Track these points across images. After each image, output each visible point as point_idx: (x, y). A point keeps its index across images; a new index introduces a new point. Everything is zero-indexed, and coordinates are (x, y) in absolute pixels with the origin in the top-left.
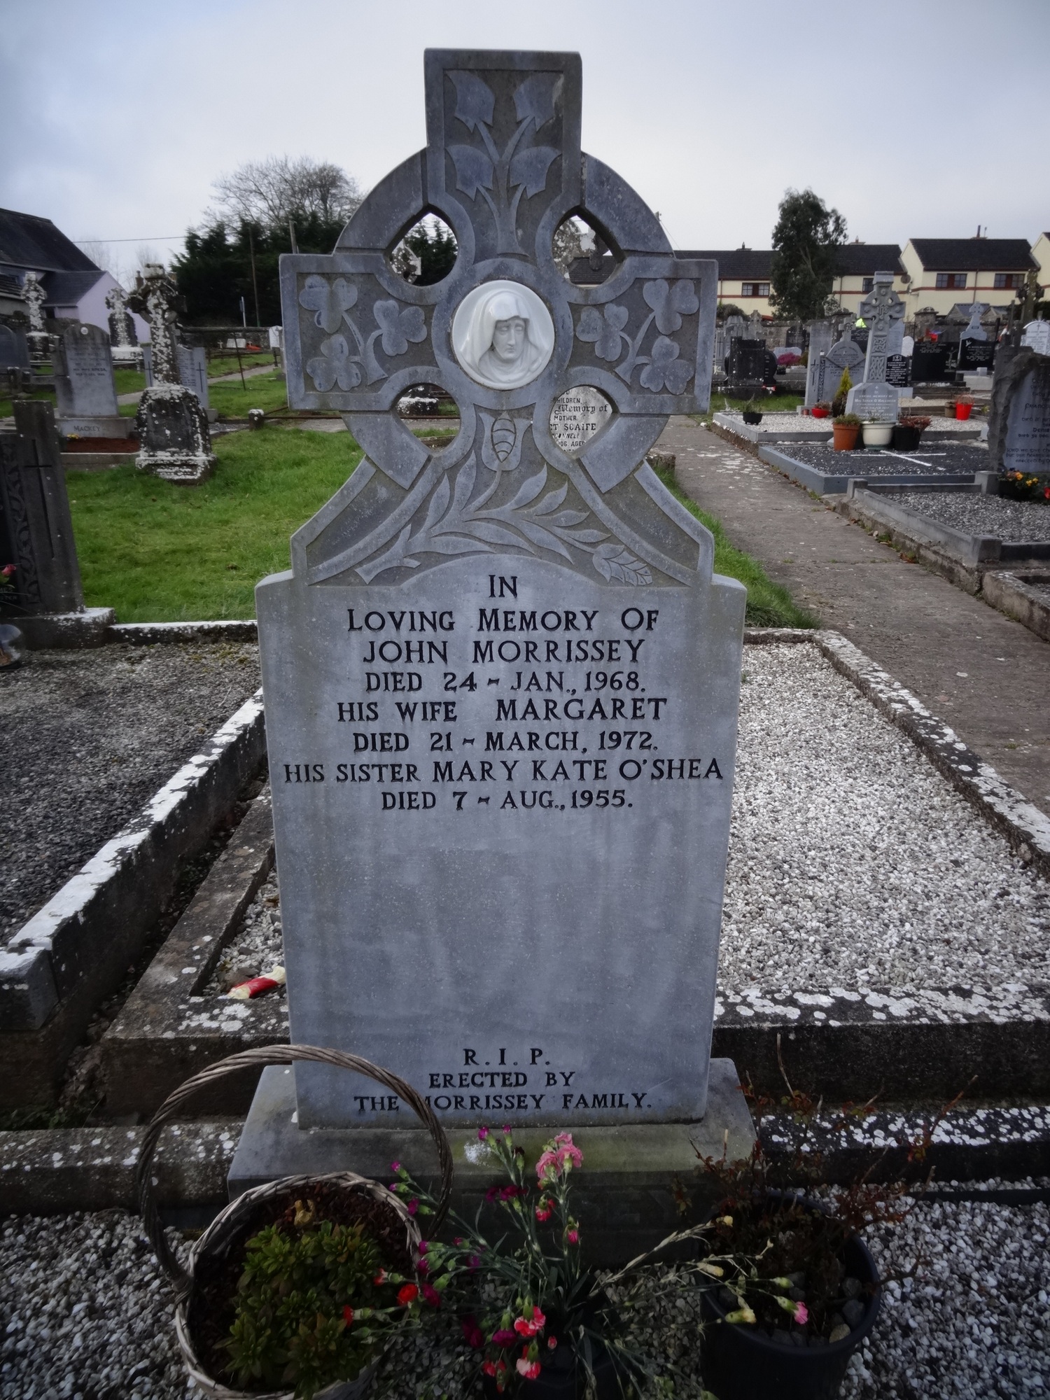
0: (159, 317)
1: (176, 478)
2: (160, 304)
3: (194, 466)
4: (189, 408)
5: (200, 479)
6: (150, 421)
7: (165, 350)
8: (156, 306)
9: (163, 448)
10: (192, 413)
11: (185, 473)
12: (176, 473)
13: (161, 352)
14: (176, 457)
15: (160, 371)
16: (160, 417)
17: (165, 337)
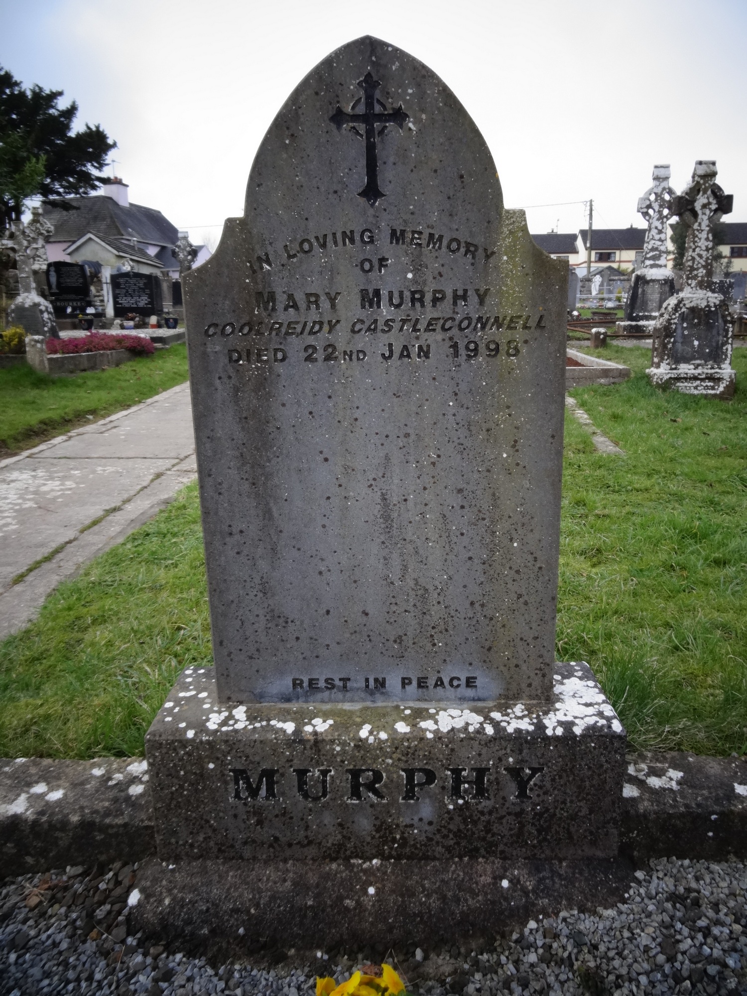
0: (705, 218)
1: (696, 392)
2: (709, 203)
3: (717, 380)
4: (724, 317)
5: (722, 393)
6: (679, 331)
7: (704, 254)
8: (704, 206)
9: (687, 361)
10: (726, 322)
11: (707, 387)
12: (696, 388)
13: (700, 256)
14: (699, 370)
15: (695, 277)
16: (692, 326)
17: (707, 239)
